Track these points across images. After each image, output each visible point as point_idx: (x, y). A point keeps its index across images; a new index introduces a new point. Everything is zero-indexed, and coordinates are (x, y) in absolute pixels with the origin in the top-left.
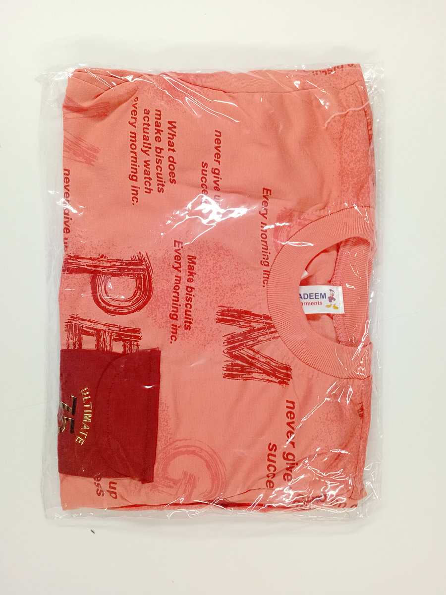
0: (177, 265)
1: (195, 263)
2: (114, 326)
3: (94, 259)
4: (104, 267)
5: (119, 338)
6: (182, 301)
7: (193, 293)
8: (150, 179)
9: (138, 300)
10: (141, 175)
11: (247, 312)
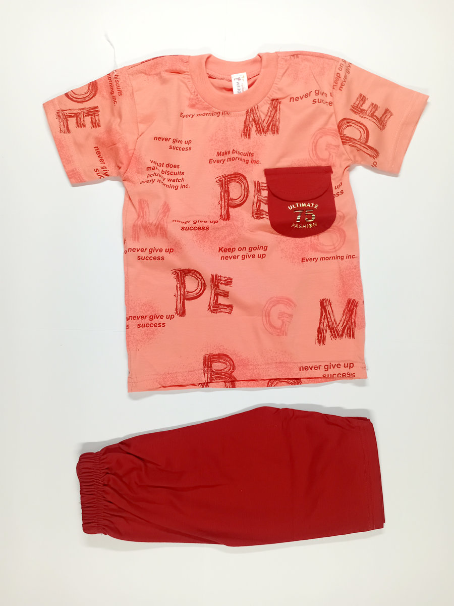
0: (222, 162)
1: (221, 152)
2: (254, 192)
3: (221, 207)
4: (225, 202)
5: (260, 191)
6: (240, 156)
7: (236, 151)
8: (177, 179)
9: (241, 180)
10: (175, 184)
11: (245, 123)
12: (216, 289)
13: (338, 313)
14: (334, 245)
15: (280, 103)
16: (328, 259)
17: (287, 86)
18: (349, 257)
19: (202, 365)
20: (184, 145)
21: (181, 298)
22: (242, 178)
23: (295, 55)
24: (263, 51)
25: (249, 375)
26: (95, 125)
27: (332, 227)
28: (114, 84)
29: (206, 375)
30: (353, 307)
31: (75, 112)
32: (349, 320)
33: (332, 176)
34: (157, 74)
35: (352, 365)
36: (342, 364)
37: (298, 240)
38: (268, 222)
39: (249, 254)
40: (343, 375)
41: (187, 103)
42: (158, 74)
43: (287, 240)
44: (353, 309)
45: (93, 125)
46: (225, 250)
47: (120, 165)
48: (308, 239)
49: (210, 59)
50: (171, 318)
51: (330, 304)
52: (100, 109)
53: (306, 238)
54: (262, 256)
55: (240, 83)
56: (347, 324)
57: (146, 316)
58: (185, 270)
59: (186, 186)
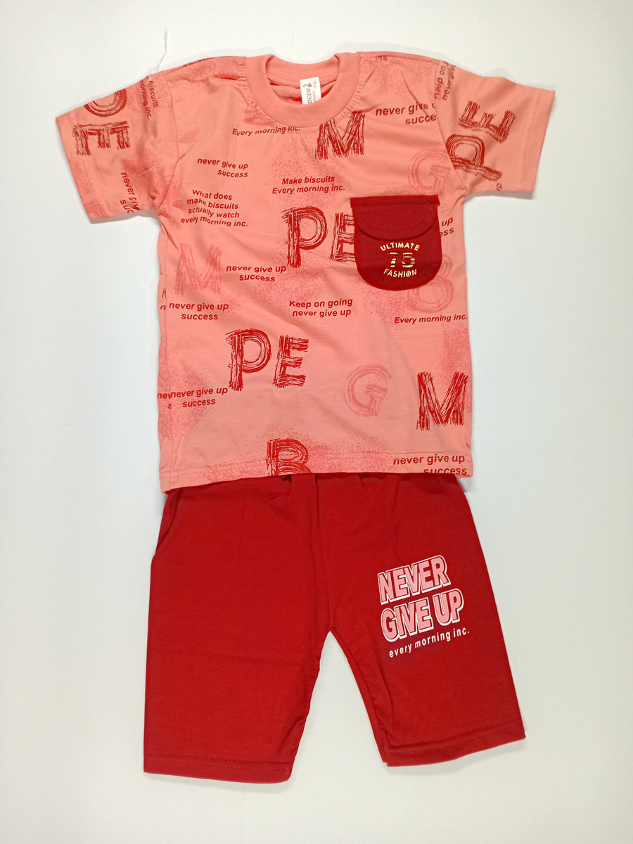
0: (290, 191)
1: (288, 179)
2: (335, 230)
3: (289, 246)
4: (294, 242)
5: (343, 227)
6: (316, 185)
7: (310, 178)
8: (229, 214)
9: (316, 216)
10: (227, 220)
11: (318, 141)
12: (285, 357)
13: (441, 393)
14: (438, 301)
15: (364, 116)
16: (429, 320)
17: (371, 93)
18: (457, 317)
19: (265, 454)
20: (237, 170)
21: (237, 369)
22: (317, 213)
23: (383, 56)
24: (341, 51)
25: (327, 466)
26: (123, 144)
27: (435, 278)
28: (148, 92)
29: (270, 466)
30: (460, 383)
31: (96, 128)
32: (455, 401)
33: (439, 209)
34: (203, 81)
35: (462, 459)
36: (450, 457)
37: (392, 293)
38: (354, 265)
39: (329, 310)
40: (451, 471)
41: (243, 116)
42: (206, 81)
43: (378, 292)
44: (461, 386)
45: (120, 144)
46: (298, 305)
47: (154, 194)
48: (404, 293)
49: (272, 61)
50: (223, 392)
51: (431, 380)
52: (129, 124)
53: (403, 291)
54: (347, 313)
55: (311, 90)
56: (453, 405)
57: (193, 392)
58: (246, 331)
59: (243, 224)
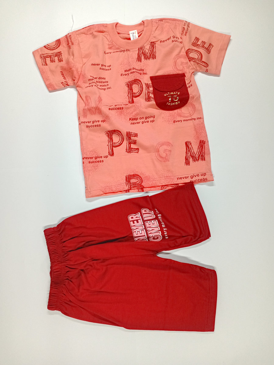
0: (128, 75)
1: (126, 70)
2: (146, 88)
3: (129, 98)
4: (131, 95)
5: (149, 88)
8: (105, 85)
9: (138, 83)
10: (104, 87)
11: (138, 54)
12: (129, 140)
13: (195, 148)
14: (190, 113)
15: (155, 44)
16: (187, 120)
17: (158, 35)
18: (198, 118)
19: (125, 181)
20: (107, 68)
21: (111, 146)
22: (139, 81)
23: (161, 20)
24: (144, 19)
25: (151, 184)
26: (60, 60)
27: (188, 103)
28: (69, 39)
29: (127, 186)
30: (202, 144)
31: (49, 55)
32: (201, 152)
33: (186, 78)
34: (91, 34)
35: (205, 174)
36: (200, 174)
37: (171, 112)
38: (154, 102)
39: (146, 121)
40: (201, 180)
41: (107, 47)
42: (92, 34)
43: (165, 112)
45: (59, 61)
46: (133, 119)
47: (75, 79)
48: (176, 111)
49: (118, 25)
50: (106, 157)
51: (191, 144)
52: (62, 52)
54: (153, 121)
55: (134, 35)
57: (93, 157)
58: (112, 130)
